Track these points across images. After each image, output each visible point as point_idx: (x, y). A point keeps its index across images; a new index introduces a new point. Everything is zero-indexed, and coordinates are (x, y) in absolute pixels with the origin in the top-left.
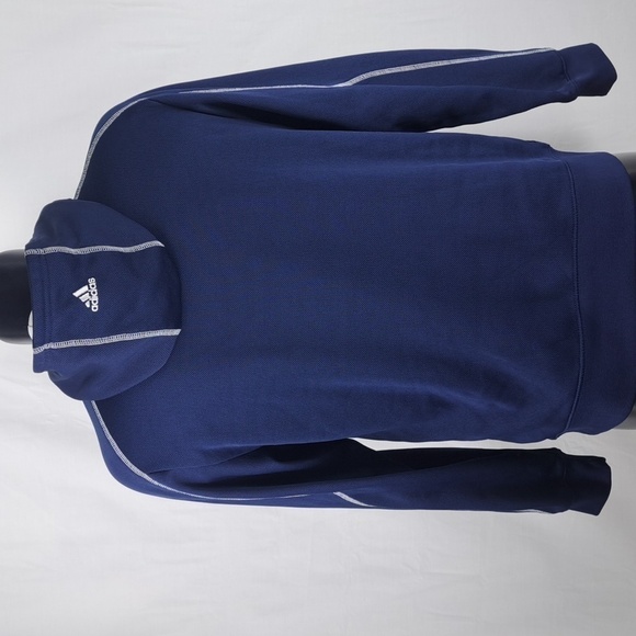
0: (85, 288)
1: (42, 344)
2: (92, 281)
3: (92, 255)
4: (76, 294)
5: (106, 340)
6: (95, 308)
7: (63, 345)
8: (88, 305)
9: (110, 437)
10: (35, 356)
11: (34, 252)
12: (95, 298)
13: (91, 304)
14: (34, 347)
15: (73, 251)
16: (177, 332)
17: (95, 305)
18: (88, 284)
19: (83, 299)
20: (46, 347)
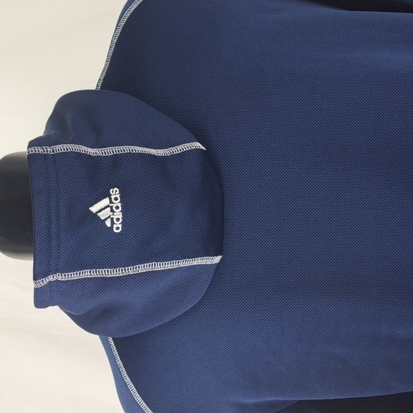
0: (106, 202)
1: (46, 275)
2: (115, 193)
3: (116, 159)
4: (94, 209)
5: (130, 271)
6: (118, 227)
7: (74, 276)
8: (108, 224)
9: (128, 380)
10: (36, 290)
11: (39, 150)
12: (118, 214)
13: (113, 223)
14: (35, 278)
15: (92, 151)
16: (217, 259)
17: (118, 225)
18: (109, 196)
19: (102, 215)
20: (51, 278)
